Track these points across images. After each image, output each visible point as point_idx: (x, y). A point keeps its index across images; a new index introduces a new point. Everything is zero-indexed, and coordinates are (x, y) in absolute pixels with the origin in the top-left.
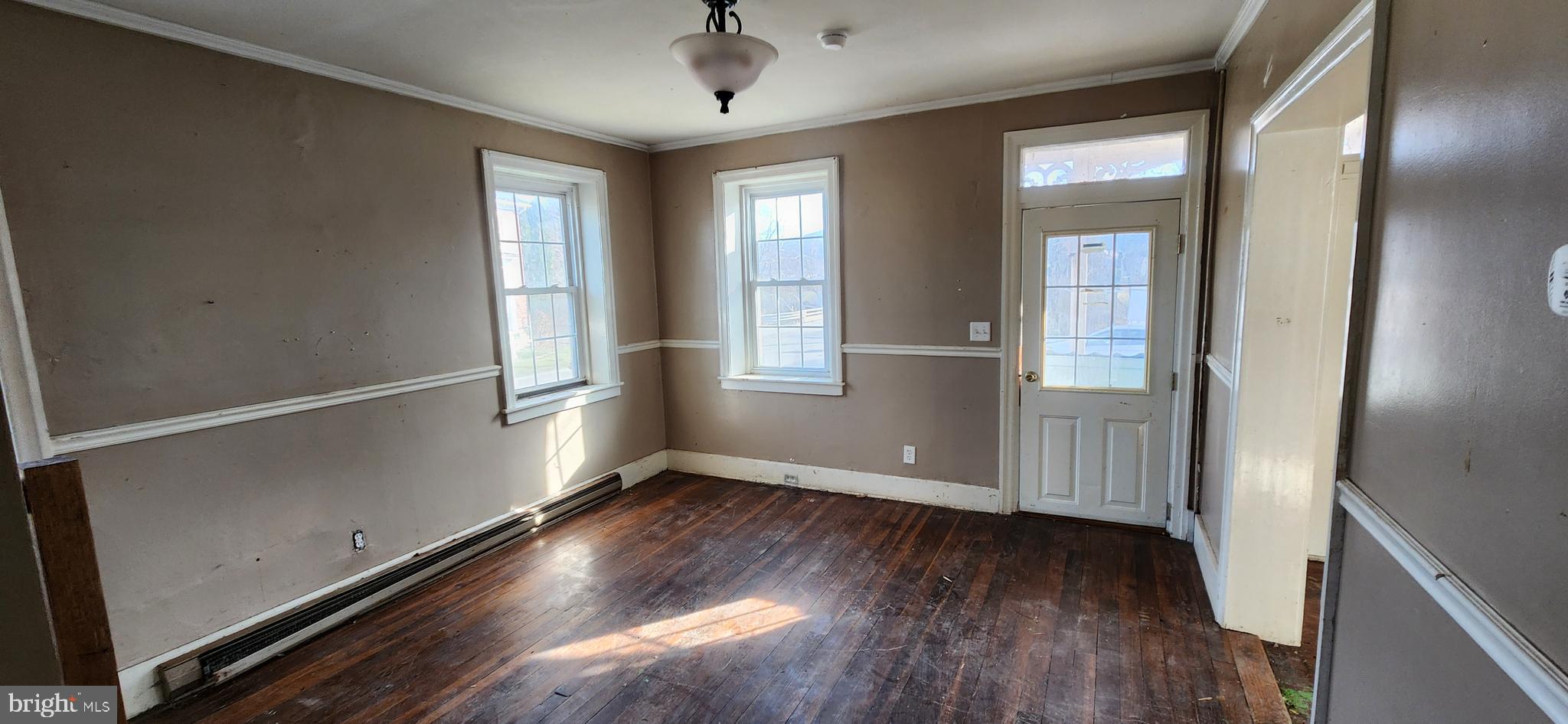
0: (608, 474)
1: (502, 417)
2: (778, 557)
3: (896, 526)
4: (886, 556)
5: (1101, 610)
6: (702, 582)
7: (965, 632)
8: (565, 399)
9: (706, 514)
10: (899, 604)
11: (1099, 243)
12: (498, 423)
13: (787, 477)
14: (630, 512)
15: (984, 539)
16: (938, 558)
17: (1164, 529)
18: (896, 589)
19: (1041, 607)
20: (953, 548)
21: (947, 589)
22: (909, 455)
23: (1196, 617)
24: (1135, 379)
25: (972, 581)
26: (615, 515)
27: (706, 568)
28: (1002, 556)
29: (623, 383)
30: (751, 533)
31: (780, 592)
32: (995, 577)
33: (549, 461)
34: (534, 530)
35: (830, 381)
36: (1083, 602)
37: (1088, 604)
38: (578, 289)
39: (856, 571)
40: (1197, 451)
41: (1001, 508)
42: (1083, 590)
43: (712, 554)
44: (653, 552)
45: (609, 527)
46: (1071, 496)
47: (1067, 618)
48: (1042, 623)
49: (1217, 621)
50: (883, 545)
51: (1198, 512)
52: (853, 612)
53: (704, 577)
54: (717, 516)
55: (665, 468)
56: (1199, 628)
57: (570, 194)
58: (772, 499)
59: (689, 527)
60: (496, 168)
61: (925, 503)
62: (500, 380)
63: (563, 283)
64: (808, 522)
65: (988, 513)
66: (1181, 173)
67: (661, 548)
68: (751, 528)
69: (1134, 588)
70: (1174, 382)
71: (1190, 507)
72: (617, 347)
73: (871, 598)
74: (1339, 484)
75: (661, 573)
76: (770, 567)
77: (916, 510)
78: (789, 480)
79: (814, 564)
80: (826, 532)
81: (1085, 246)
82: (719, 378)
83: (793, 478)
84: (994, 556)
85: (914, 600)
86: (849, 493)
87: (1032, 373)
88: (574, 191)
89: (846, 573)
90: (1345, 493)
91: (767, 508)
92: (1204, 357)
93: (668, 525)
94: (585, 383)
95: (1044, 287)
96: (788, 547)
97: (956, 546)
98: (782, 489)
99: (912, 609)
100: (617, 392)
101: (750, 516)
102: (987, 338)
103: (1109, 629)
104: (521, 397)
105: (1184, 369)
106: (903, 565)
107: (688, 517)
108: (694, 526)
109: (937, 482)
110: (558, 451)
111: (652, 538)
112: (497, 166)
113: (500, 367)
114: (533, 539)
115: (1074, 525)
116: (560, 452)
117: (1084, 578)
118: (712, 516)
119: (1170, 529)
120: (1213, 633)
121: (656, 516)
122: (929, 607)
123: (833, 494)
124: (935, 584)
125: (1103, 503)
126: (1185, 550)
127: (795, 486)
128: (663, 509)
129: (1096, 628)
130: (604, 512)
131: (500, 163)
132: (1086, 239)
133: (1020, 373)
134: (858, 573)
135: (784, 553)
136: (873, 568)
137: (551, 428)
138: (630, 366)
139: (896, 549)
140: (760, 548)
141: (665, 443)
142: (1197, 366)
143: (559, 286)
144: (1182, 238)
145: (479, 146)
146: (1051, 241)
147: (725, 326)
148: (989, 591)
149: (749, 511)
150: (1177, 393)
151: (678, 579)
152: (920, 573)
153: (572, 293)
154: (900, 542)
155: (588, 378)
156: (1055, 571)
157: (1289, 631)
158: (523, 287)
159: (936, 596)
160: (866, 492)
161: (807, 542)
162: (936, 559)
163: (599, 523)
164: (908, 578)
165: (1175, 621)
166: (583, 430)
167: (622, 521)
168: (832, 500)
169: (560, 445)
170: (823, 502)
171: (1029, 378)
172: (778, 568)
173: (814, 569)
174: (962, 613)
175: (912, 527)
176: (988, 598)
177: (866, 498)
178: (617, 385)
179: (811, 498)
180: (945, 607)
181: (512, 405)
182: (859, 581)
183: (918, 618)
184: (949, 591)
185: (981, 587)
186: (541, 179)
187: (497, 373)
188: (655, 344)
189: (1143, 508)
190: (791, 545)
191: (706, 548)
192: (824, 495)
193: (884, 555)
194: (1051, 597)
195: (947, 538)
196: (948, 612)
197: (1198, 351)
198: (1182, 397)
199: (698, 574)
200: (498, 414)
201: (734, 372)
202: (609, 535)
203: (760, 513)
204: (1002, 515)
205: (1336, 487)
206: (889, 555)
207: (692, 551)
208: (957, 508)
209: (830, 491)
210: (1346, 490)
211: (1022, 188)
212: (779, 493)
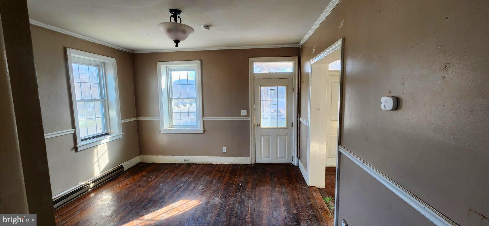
0: (118, 166)
1: (76, 149)
2: (188, 186)
3: (222, 172)
4: (221, 181)
5: (281, 186)
6: (163, 198)
7: (249, 198)
8: (102, 140)
9: (159, 176)
10: (228, 194)
11: (274, 89)
12: (74, 151)
13: (185, 160)
14: (129, 178)
15: (248, 172)
16: (237, 179)
17: (292, 163)
18: (227, 189)
19: (266, 188)
20: (240, 175)
21: (241, 187)
22: (224, 150)
23: (303, 184)
24: (284, 125)
25: (247, 184)
26: (123, 180)
27: (163, 193)
28: (254, 176)
29: (123, 133)
30: (176, 179)
31: (191, 196)
32: (253, 182)
33: (95, 164)
34: (90, 190)
35: (199, 129)
36: (276, 185)
37: (278, 185)
38: (105, 100)
39: (213, 186)
40: (299, 142)
41: (251, 163)
42: (276, 182)
43: (164, 188)
44: (142, 191)
45: (121, 185)
46: (269, 157)
47: (273, 190)
48: (268, 192)
49: (307, 185)
50: (220, 178)
51: (299, 158)
52: (215, 198)
53: (163, 196)
54: (163, 176)
55: (139, 162)
56: (303, 187)
57: (101, 66)
58: (180, 168)
59: (154, 180)
60: (72, 55)
61: (229, 164)
62: (75, 135)
63: (98, 97)
64: (195, 174)
65: (247, 164)
66: (292, 72)
67: (144, 189)
68: (176, 178)
69: (287, 180)
70: (293, 125)
71: (297, 157)
72: (121, 121)
73: (220, 194)
74: (339, 146)
75: (147, 197)
76: (186, 189)
77: (227, 166)
78: (185, 161)
79: (200, 186)
80: (201, 176)
81: (271, 89)
82: (160, 130)
83: (187, 160)
84: (252, 176)
85: (232, 192)
86: (206, 163)
87: (258, 124)
88: (103, 65)
89: (210, 187)
90: (340, 148)
91: (180, 171)
92: (299, 118)
93: (145, 181)
94: (107, 134)
95: (260, 100)
96: (190, 182)
97: (241, 175)
98: (183, 164)
99: (232, 194)
100: (121, 137)
101: (174, 174)
102: (246, 115)
103: (284, 191)
104: (82, 140)
105: (295, 122)
106: (227, 182)
107: (152, 177)
108: (155, 180)
109: (233, 157)
110: (98, 159)
111: (140, 186)
112: (72, 54)
113: (74, 129)
114: (89, 193)
115: (270, 165)
116: (99, 160)
117: (275, 179)
118: (161, 176)
119: (293, 163)
120: (307, 188)
121: (140, 179)
122: (237, 193)
123: (201, 164)
124: (237, 187)
125: (277, 158)
126: (297, 167)
127: (188, 163)
128: (142, 176)
129: (281, 191)
130: (118, 180)
131: (74, 53)
132: (271, 87)
133: (255, 124)
134: (214, 187)
135: (189, 185)
136: (218, 185)
137: (95, 151)
138: (126, 127)
139: (224, 178)
140: (181, 184)
141: (139, 153)
142: (298, 120)
143: (97, 99)
144: (293, 88)
145: (65, 46)
146: (262, 88)
147: (162, 113)
148: (252, 186)
149: (174, 173)
150: (293, 128)
151: (153, 198)
152: (232, 184)
153: (102, 101)
154: (224, 176)
155: (109, 132)
156: (268, 178)
157: (322, 184)
158: (82, 99)
159: (238, 190)
160: (212, 162)
161: (196, 179)
162: (236, 180)
163: (117, 184)
164: (229, 186)
165: (298, 186)
166: (108, 151)
167: (127, 182)
168: (201, 166)
169: (99, 157)
170: (198, 167)
171: (258, 125)
172: (189, 189)
173: (200, 188)
174: (246, 193)
175: (227, 171)
176: (252, 188)
177: (211, 164)
178: (121, 134)
179: (194, 166)
180: (241, 192)
181: (80, 143)
182: (215, 189)
183: (235, 197)
184: (242, 188)
185: (250, 185)
186: (90, 60)
187: (73, 132)
188: (135, 119)
189: (287, 159)
190: (191, 181)
191: (161, 187)
192: (198, 165)
193: (221, 180)
194: (268, 185)
195: (238, 173)
196: (242, 194)
197: (298, 117)
198: (295, 128)
199: (160, 196)
200: (73, 148)
201: (166, 127)
202: (122, 188)
203: (178, 173)
204: (251, 165)
205: (338, 147)
206: (222, 180)
207: (156, 188)
208: (239, 164)
209: (199, 163)
210: (341, 147)
211: (254, 73)
212: (183, 166)
